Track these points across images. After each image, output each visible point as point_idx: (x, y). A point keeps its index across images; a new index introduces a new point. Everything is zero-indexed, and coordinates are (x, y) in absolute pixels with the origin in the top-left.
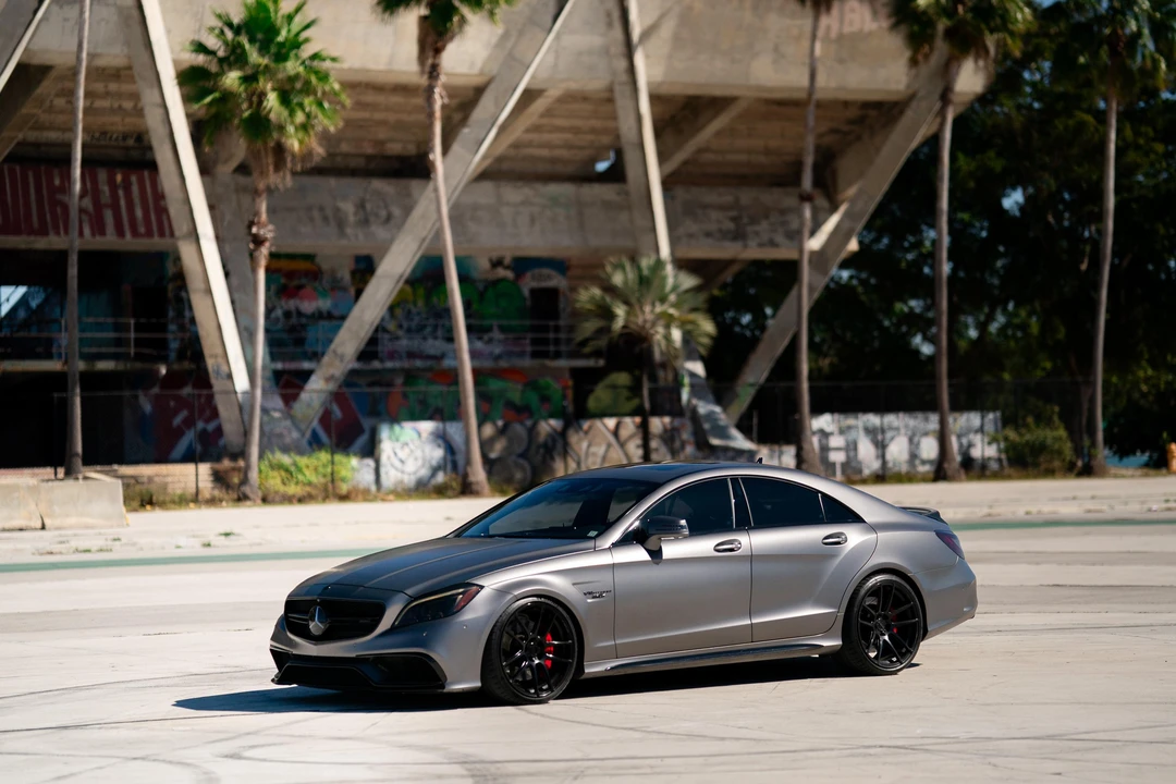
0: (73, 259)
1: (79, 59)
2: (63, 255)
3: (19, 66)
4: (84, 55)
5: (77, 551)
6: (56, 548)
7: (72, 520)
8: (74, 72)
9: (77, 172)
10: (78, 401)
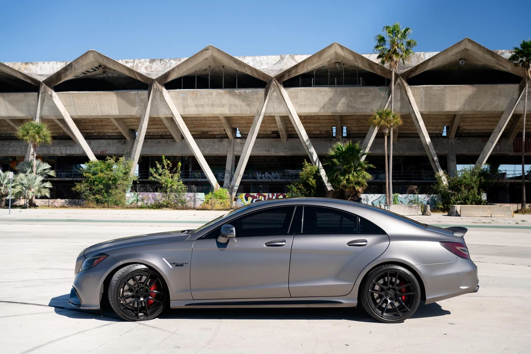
0: (523, 156)
1: (524, 111)
2: (521, 157)
3: (513, 115)
4: (526, 110)
5: (482, 222)
6: (477, 222)
7: (498, 215)
8: (524, 114)
9: (524, 137)
10: (524, 189)
